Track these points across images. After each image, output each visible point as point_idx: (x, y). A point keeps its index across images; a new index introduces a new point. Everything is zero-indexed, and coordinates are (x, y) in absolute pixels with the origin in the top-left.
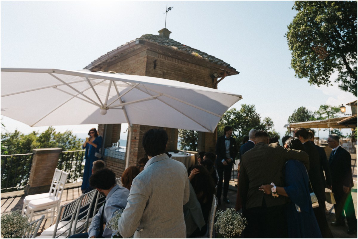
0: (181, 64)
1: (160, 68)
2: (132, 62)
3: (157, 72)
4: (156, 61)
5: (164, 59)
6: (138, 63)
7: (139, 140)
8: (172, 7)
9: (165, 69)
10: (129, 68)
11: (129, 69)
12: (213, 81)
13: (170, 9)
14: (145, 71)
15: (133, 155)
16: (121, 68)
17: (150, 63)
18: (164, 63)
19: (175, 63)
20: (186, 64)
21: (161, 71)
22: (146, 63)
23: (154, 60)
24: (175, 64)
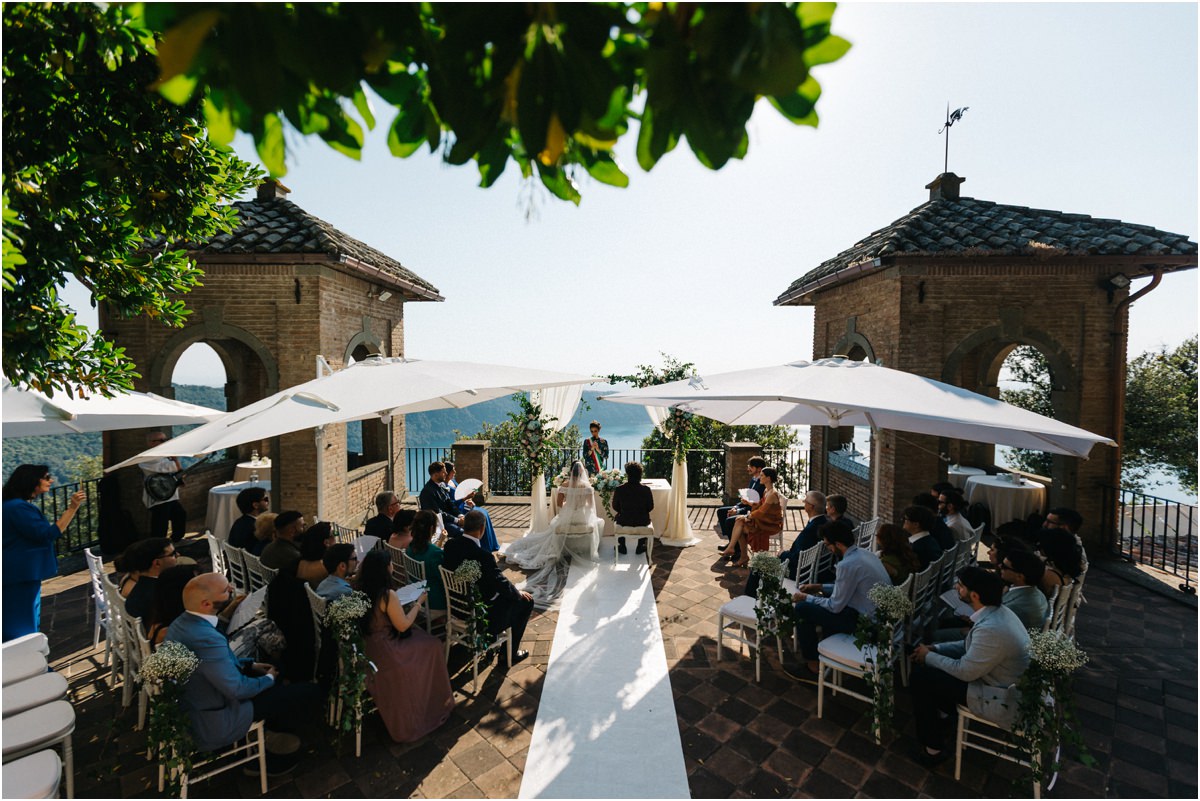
0: (996, 274)
1: (934, 298)
2: (867, 288)
3: (928, 307)
4: (923, 283)
5: (944, 273)
6: (880, 291)
7: (896, 450)
8: (965, 109)
9: (947, 298)
10: (861, 301)
11: (864, 303)
12: (1110, 298)
13: (957, 115)
14: (898, 311)
15: (886, 476)
16: (845, 298)
17: (910, 292)
18: (944, 283)
19: (975, 276)
20: (1010, 271)
21: (936, 303)
22: (899, 293)
23: (917, 283)
24: (976, 278)
